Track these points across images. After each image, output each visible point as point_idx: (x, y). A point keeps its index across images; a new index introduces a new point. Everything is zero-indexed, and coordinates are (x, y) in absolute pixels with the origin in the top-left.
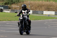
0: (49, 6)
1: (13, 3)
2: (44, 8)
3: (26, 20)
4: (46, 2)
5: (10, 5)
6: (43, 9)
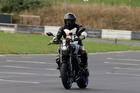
0: (117, 16)
1: (23, 9)
2: (104, 21)
3: (76, 52)
4: (109, 6)
5: (16, 13)
6: (101, 24)
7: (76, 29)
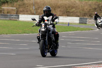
0: (69, 7)
2: (60, 11)
6: (59, 13)
7: (51, 17)
